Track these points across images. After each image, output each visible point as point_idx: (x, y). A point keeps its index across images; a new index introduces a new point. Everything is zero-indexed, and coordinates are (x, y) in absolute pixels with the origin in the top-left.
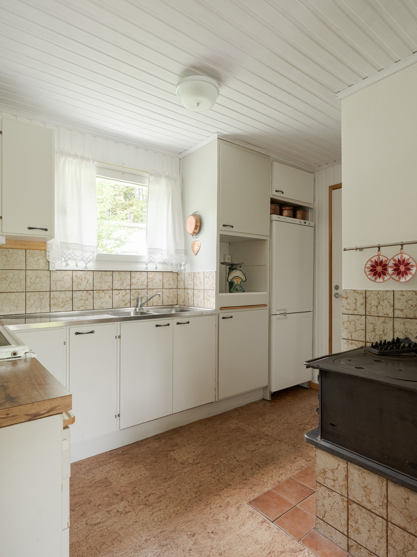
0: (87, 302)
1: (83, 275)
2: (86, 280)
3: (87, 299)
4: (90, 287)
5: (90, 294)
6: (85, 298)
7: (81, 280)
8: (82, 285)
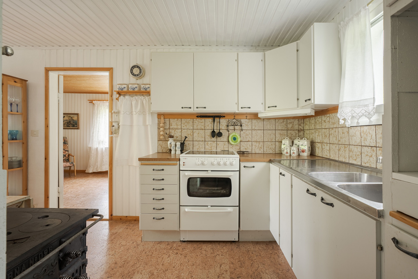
0: (371, 159)
1: (368, 131)
2: (370, 136)
3: (371, 156)
4: (374, 143)
5: (373, 150)
6: (370, 154)
7: (367, 135)
8: (368, 140)
